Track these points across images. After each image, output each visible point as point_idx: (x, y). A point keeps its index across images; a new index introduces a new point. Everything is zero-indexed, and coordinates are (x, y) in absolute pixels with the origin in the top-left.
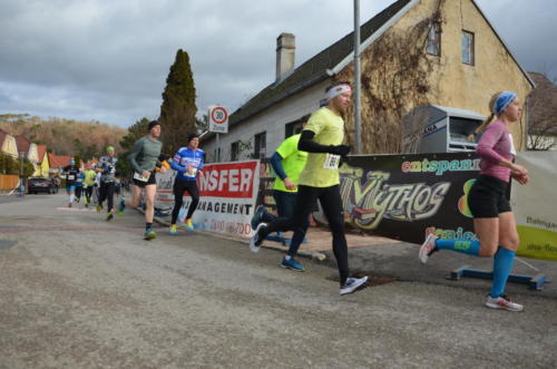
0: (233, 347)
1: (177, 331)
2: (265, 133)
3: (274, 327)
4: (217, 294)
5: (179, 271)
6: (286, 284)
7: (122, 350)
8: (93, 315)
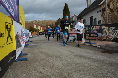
0: (81, 67)
1: (69, 64)
2: (85, 19)
3: (89, 63)
4: (77, 56)
5: (69, 51)
6: (91, 53)
7: (59, 67)
8: (53, 60)
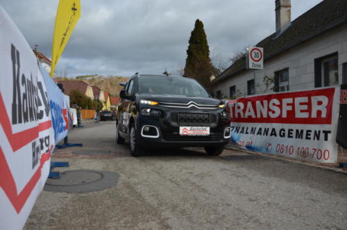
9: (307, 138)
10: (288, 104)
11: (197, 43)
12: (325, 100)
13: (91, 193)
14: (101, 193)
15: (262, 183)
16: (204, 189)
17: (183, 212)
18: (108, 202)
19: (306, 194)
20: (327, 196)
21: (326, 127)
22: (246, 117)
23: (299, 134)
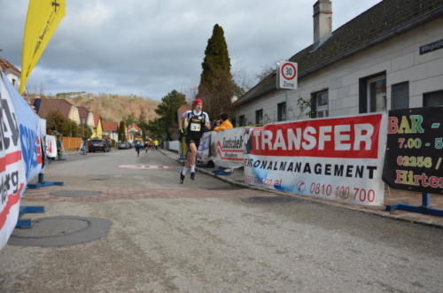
2: (325, 90)
9: (348, 175)
10: (326, 134)
11: (215, 54)
12: (370, 128)
13: (73, 247)
14: (88, 245)
15: (293, 231)
16: (220, 240)
17: (194, 269)
18: (97, 258)
19: (345, 244)
20: (371, 245)
21: (371, 162)
22: (275, 148)
23: (338, 171)
